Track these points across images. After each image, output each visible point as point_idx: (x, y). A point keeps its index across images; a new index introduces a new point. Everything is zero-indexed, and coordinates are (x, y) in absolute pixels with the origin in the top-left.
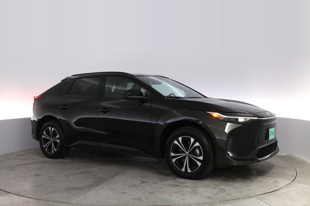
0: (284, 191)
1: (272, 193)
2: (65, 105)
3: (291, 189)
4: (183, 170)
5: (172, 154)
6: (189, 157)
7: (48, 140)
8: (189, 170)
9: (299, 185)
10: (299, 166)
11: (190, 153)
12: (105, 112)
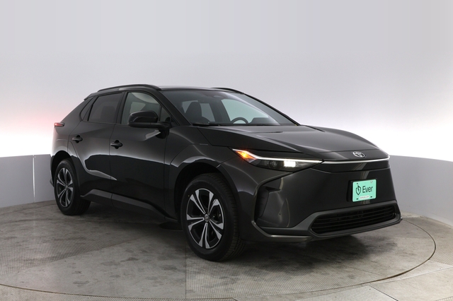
0: (415, 275)
1: (395, 278)
2: (78, 136)
3: (426, 272)
4: (201, 244)
5: (189, 218)
6: (208, 223)
7: (63, 188)
8: (208, 246)
9: (440, 264)
10: (438, 234)
11: (210, 217)
12: (117, 147)
